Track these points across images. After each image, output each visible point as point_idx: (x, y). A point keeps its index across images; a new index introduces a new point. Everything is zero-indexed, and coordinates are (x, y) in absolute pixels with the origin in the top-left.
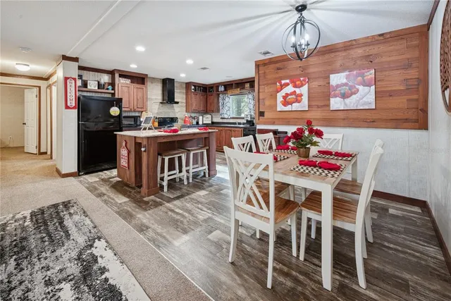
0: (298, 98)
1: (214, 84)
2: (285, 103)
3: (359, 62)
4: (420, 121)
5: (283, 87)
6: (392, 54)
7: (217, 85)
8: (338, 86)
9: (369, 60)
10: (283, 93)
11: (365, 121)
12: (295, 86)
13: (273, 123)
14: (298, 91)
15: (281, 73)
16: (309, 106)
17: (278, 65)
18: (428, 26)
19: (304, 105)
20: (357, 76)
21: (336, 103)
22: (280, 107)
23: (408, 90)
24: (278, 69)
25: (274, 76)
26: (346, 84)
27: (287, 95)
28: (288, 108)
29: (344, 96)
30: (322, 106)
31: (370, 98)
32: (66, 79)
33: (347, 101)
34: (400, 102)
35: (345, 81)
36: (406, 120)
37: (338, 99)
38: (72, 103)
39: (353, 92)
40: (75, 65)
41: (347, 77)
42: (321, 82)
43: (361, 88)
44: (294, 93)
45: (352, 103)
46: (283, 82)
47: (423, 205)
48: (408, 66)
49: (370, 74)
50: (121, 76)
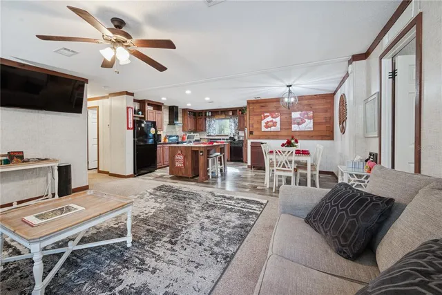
0: (274, 124)
1: (203, 111)
2: (267, 127)
3: (306, 107)
4: (330, 136)
5: (265, 117)
6: (320, 105)
7: (205, 111)
8: (296, 119)
9: (310, 107)
10: (265, 121)
11: (308, 136)
12: (272, 117)
13: (259, 139)
14: (274, 120)
15: (264, 110)
16: (281, 129)
17: (262, 104)
18: (334, 94)
19: (278, 128)
20: (305, 114)
21: (295, 128)
22: (264, 129)
23: (326, 122)
24: (262, 106)
25: (259, 110)
26: (300, 118)
27: (268, 122)
28: (269, 129)
29: (299, 124)
30: (288, 129)
31: (311, 125)
32: (128, 108)
33: (300, 126)
34: (323, 127)
35: (299, 116)
36: (326, 136)
37: (296, 125)
38: (131, 125)
39: (303, 122)
40: (132, 98)
41: (300, 115)
42: (287, 116)
43: (306, 120)
44: (272, 121)
45: (303, 127)
46: (266, 114)
47: (332, 173)
48: (326, 111)
49: (311, 114)
50: (149, 105)
